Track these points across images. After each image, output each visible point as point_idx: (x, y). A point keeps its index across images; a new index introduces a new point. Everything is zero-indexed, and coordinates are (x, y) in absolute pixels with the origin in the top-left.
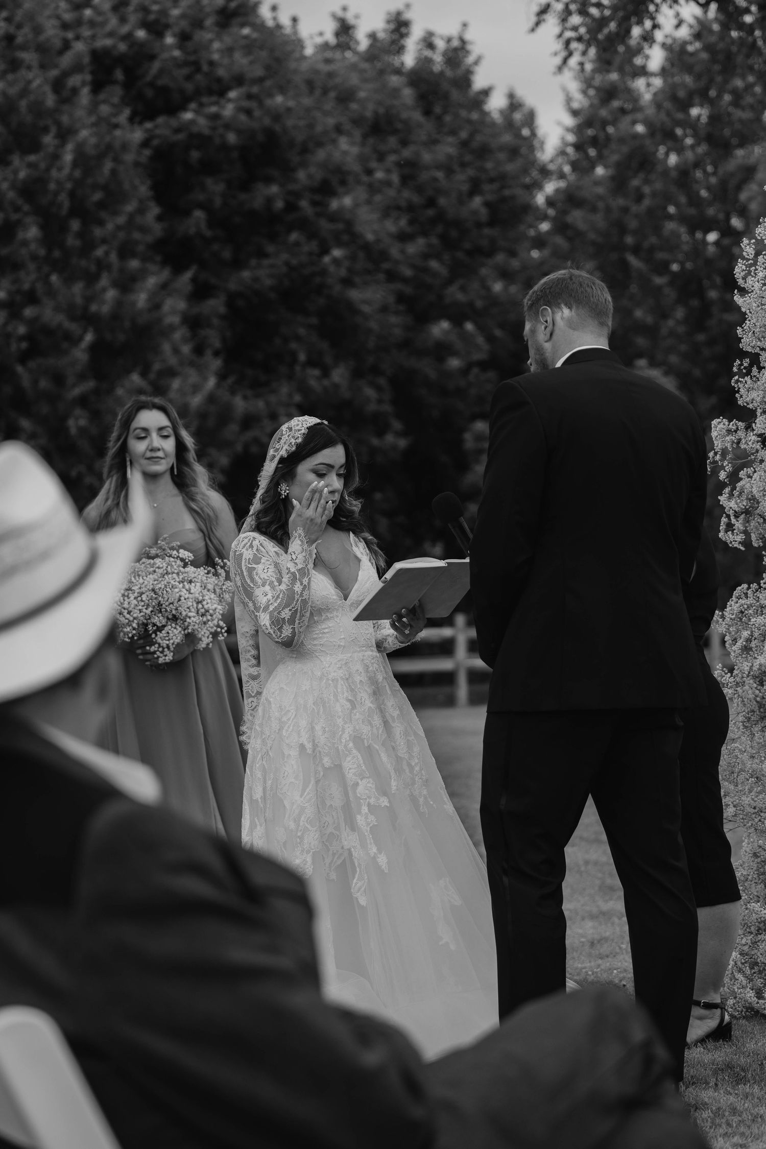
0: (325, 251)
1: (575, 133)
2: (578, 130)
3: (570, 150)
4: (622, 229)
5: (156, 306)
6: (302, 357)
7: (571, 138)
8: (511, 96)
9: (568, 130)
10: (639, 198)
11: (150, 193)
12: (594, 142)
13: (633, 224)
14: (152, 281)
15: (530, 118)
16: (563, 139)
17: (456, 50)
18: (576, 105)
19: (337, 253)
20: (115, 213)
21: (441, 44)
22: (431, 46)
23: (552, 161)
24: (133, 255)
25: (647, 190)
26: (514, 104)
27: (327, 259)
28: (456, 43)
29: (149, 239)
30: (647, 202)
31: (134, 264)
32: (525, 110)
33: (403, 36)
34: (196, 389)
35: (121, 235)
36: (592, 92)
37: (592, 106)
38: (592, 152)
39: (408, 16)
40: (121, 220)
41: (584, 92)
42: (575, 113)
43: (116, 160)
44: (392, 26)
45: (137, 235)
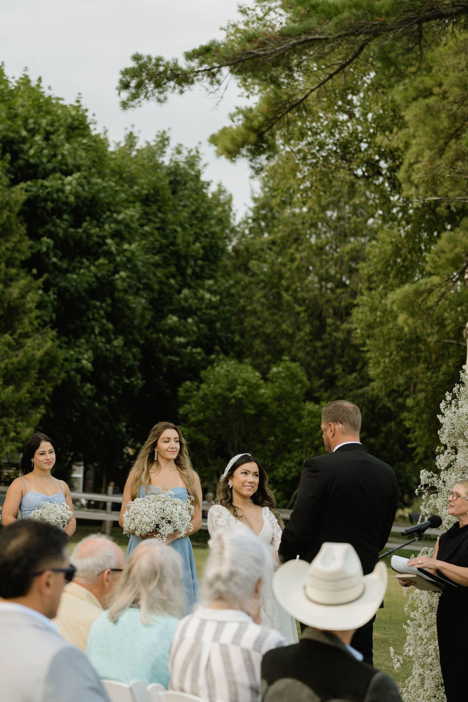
0: (117, 272)
1: (254, 212)
2: (257, 210)
3: (250, 221)
4: (281, 276)
5: (23, 296)
6: (97, 330)
7: (251, 214)
8: (220, 185)
9: (250, 209)
10: (293, 260)
11: (25, 232)
12: (265, 218)
13: (288, 275)
14: (22, 283)
15: (230, 200)
16: (246, 213)
17: (193, 157)
18: (256, 196)
19: (123, 274)
20: (7, 241)
21: (185, 153)
22: (179, 152)
23: (239, 226)
24: (13, 266)
25: (298, 256)
26: (221, 191)
27: (117, 276)
28: (193, 153)
29: (23, 258)
30: (296, 263)
31: (13, 271)
32: (227, 194)
33: (164, 146)
34: (40, 346)
35: (8, 253)
36: (267, 189)
37: (266, 197)
38: (263, 224)
39: (168, 134)
40: (9, 245)
41: (262, 189)
42: (255, 200)
43: (10, 211)
44: (159, 139)
45: (17, 255)
